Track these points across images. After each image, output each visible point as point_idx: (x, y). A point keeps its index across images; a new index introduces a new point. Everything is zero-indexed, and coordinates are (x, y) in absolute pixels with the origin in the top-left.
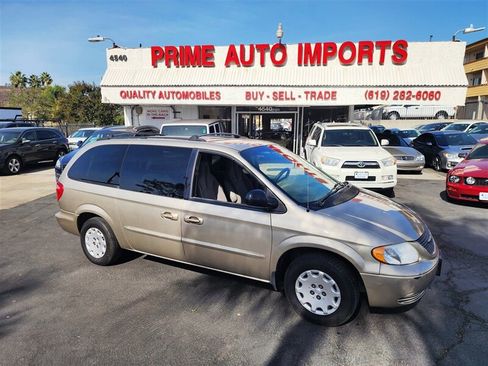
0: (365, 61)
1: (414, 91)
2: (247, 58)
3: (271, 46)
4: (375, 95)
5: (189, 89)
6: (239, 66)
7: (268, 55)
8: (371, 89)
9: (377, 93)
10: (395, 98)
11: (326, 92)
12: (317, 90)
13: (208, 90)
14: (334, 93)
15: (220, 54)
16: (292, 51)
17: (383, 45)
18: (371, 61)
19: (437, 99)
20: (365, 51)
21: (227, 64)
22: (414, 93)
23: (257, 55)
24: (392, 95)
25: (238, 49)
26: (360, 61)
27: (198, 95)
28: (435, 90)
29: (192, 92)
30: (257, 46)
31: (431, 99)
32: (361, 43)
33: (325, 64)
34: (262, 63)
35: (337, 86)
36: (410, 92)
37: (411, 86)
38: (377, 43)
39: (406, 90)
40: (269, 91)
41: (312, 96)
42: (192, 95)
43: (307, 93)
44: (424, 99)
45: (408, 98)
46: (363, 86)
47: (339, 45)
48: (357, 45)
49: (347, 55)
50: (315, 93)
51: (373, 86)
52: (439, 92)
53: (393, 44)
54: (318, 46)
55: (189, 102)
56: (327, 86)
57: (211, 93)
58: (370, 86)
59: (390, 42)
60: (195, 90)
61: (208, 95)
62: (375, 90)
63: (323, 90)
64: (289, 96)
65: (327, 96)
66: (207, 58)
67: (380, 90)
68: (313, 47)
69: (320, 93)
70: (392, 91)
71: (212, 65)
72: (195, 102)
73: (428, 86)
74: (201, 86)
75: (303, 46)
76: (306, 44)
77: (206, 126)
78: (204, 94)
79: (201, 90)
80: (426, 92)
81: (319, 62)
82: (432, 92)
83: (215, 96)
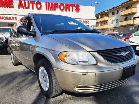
0: (68, 10)
2: (27, 6)
3: (36, 2)
5: (3, 16)
6: (24, 8)
7: (35, 5)
13: (12, 17)
15: (16, 3)
17: (73, 6)
18: (69, 10)
19: (88, 23)
20: (67, 7)
21: (19, 7)
22: (82, 21)
23: (31, 5)
25: (23, 2)
26: (66, 10)
27: (7, 18)
28: (88, 20)
29: (4, 17)
30: (30, 2)
31: (87, 23)
32: (66, 4)
33: (55, 9)
34: (33, 8)
37: (81, 19)
38: (71, 5)
42: (5, 18)
44: (85, 23)
47: (59, 4)
48: (65, 5)
49: (62, 8)
52: (89, 21)
53: (75, 5)
54: (52, 4)
55: (3, 21)
57: (13, 18)
59: (74, 5)
60: (6, 16)
61: (12, 18)
66: (10, 4)
68: (51, 4)
71: (13, 7)
72: (6, 21)
73: (86, 19)
74: (8, 14)
75: (47, 3)
76: (48, 3)
77: (10, 29)
78: (10, 18)
79: (8, 16)
80: (85, 21)
81: (53, 9)
82: (87, 21)
83: (15, 19)
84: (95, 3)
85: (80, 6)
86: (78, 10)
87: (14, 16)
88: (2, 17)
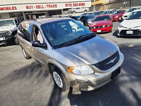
1: (78, 3)
4: (68, 5)
5: (3, 6)
8: (67, 3)
9: (68, 4)
10: (74, 6)
11: (54, 5)
12: (51, 4)
13: (11, 6)
14: (56, 5)
19: (84, 6)
22: (78, 4)
24: (73, 5)
27: (7, 9)
29: (4, 8)
31: (83, 6)
35: (56, 3)
36: (77, 4)
39: (76, 3)
40: (34, 5)
41: (49, 7)
42: (5, 9)
43: (47, 5)
44: (81, 6)
45: (77, 6)
46: (64, 2)
50: (50, 5)
51: (67, 2)
52: (84, 3)
55: (4, 11)
56: (53, 3)
57: (13, 7)
58: (66, 2)
60: (6, 6)
61: (11, 8)
62: (68, 3)
63: (53, 4)
65: (54, 6)
67: (69, 3)
69: (52, 5)
70: (72, 3)
72: (7, 11)
73: (82, 2)
74: (8, 5)
77: (13, 20)
78: (10, 8)
79: (8, 6)
80: (81, 3)
82: (83, 3)
83: (14, 8)
87: (14, 6)
88: (2, 8)
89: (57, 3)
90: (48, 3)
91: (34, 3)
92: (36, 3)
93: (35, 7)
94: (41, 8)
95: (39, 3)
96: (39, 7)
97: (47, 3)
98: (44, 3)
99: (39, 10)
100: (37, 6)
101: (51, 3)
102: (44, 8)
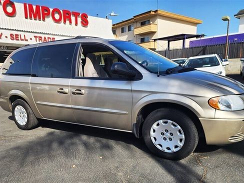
0: (68, 22)
3: (2, 2)
11: (48, 38)
12: (43, 36)
14: (54, 39)
16: (20, 7)
17: (76, 15)
18: (71, 22)
20: (67, 16)
26: (65, 22)
32: (64, 11)
33: (44, 20)
35: (54, 35)
38: (73, 13)
41: (39, 40)
43: (36, 37)
47: (51, 10)
48: (62, 11)
49: (57, 17)
50: (41, 37)
54: (38, 7)
56: (49, 34)
59: (79, 14)
63: (47, 36)
64: (23, 38)
65: (49, 40)
68: (34, 7)
69: (45, 38)
75: (27, 6)
76: (29, 5)
81: (40, 18)
84: (112, 14)
85: (88, 16)
86: (85, 23)
89: (57, 35)
90: (38, 33)
91: (5, 29)
92: (10, 30)
93: (6, 37)
94: (22, 40)
95: (18, 30)
96: (16, 37)
97: (36, 33)
98: (29, 32)
99: (15, 42)
100: (11, 35)
101: (44, 34)
102: (27, 40)
